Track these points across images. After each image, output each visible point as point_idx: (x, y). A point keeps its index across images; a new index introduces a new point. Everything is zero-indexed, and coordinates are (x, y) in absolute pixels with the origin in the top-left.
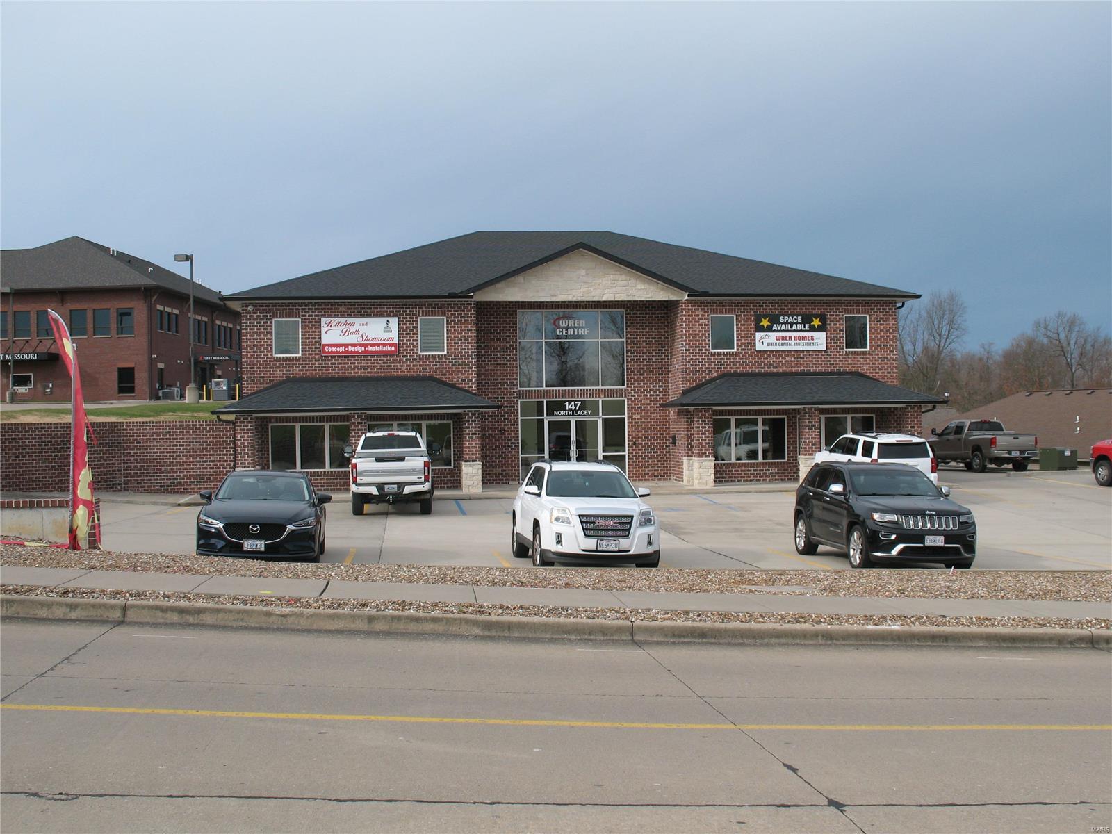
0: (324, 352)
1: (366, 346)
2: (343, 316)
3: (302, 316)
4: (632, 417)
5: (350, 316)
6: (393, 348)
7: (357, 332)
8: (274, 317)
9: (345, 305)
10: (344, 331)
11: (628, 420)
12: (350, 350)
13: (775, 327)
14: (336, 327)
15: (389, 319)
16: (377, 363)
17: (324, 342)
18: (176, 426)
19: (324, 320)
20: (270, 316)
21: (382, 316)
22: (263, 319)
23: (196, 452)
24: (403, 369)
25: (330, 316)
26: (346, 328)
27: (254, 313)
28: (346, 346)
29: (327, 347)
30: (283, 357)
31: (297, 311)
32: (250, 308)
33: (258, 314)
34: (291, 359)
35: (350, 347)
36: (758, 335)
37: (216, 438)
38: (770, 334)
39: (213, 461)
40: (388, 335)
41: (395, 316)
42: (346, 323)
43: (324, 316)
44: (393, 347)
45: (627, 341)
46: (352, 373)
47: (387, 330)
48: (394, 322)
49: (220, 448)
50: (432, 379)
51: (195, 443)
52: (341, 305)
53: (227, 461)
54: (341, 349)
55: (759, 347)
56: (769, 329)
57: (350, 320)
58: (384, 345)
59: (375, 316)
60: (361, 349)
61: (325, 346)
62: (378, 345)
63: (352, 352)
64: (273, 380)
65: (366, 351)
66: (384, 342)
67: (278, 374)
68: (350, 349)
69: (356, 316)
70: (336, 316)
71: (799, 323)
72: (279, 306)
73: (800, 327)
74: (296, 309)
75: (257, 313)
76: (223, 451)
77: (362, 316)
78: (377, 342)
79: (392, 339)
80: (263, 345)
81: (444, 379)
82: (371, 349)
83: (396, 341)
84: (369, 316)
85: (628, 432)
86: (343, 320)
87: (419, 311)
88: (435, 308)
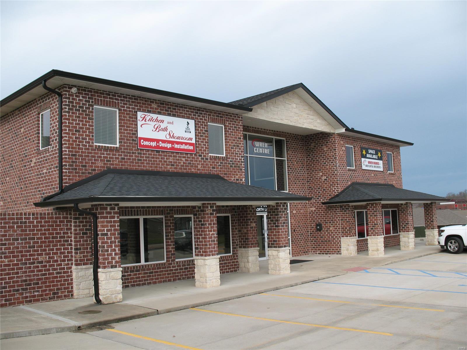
0: (141, 146)
1: (172, 143)
2: (154, 113)
3: (121, 106)
4: (292, 212)
5: (159, 113)
6: (191, 148)
7: (165, 129)
8: (95, 104)
9: (156, 103)
10: (156, 127)
11: (290, 214)
12: (160, 146)
14: (149, 122)
15: (189, 121)
16: (181, 160)
17: (140, 135)
18: (14, 219)
19: (140, 114)
20: (92, 102)
21: (183, 117)
22: (86, 105)
23: (21, 252)
24: (199, 167)
25: (144, 111)
26: (158, 124)
27: (76, 96)
28: (158, 141)
29: (142, 140)
30: (111, 147)
31: (117, 101)
32: (74, 90)
33: (81, 98)
34: (111, 149)
35: (160, 142)
37: (45, 234)
39: (42, 262)
40: (188, 135)
41: (192, 119)
42: (157, 120)
43: (139, 110)
44: (192, 147)
45: (288, 160)
46: (161, 168)
47: (187, 131)
48: (192, 122)
49: (49, 246)
50: (217, 177)
51: (20, 241)
52: (153, 102)
53: (57, 261)
54: (154, 144)
56: (365, 157)
57: (161, 117)
58: (186, 144)
59: (179, 116)
60: (169, 146)
61: (141, 138)
62: (182, 143)
63: (162, 148)
64: (94, 170)
65: (173, 148)
66: (185, 141)
67: (100, 164)
68: (161, 144)
69: (164, 114)
70: (149, 112)
71: (375, 154)
72: (101, 93)
73: (374, 157)
74: (116, 99)
75: (79, 97)
76: (53, 250)
77: (169, 115)
78: (180, 141)
79: (191, 139)
80: (85, 132)
81: (226, 178)
82: (176, 146)
83: (193, 141)
84: (174, 116)
85: (291, 223)
86: (155, 116)
87: (209, 117)
88: (218, 116)
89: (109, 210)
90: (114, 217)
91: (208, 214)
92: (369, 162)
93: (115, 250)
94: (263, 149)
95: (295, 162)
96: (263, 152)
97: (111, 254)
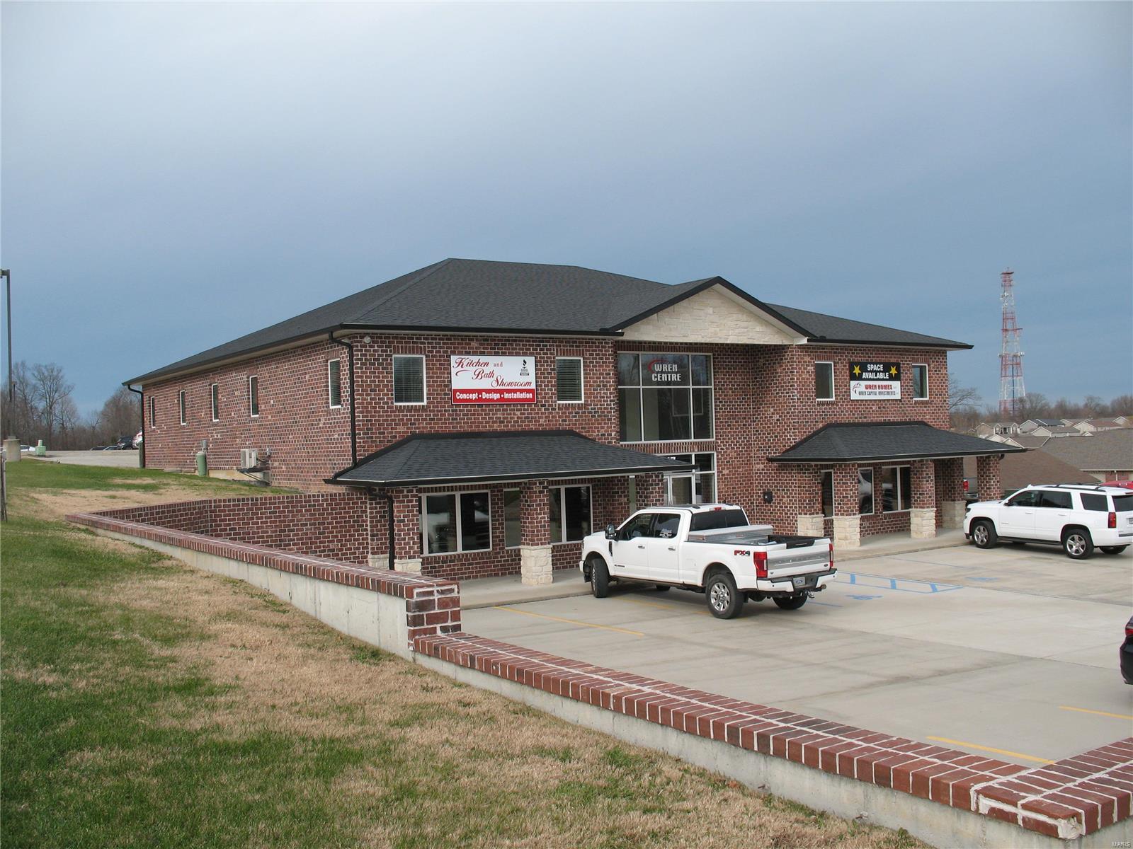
0: (456, 400)
1: (501, 392)
2: (475, 353)
3: (429, 352)
4: (722, 472)
5: (482, 353)
6: (530, 396)
7: (491, 374)
8: (394, 353)
9: (477, 340)
10: (477, 373)
11: (718, 476)
12: (484, 398)
13: (865, 375)
14: (468, 368)
15: (526, 358)
16: (514, 414)
17: (456, 385)
18: (301, 502)
19: (454, 359)
20: (391, 351)
21: (518, 354)
22: (382, 355)
23: (311, 538)
24: (542, 421)
25: (460, 353)
26: (479, 369)
27: (370, 346)
28: (480, 392)
29: (458, 393)
30: (416, 406)
31: (422, 346)
32: (367, 340)
33: (376, 348)
34: (416, 409)
35: (483, 393)
36: (853, 383)
37: (336, 518)
38: (861, 382)
39: (333, 550)
40: (524, 379)
41: (531, 354)
42: (478, 363)
43: (453, 353)
44: (531, 394)
45: (715, 389)
46: (485, 427)
47: (524, 373)
48: (531, 361)
49: (341, 532)
50: (571, 433)
51: (309, 527)
52: (472, 340)
53: (350, 549)
54: (474, 396)
55: (854, 396)
56: (860, 378)
57: (483, 359)
58: (521, 391)
59: (511, 354)
60: (496, 396)
61: (455, 391)
62: (515, 391)
63: (486, 400)
64: (395, 437)
65: (502, 399)
66: (520, 388)
67: (401, 429)
68: (485, 396)
69: (489, 354)
70: (468, 353)
71: (882, 372)
72: (401, 338)
73: (881, 376)
74: (422, 343)
75: (374, 347)
76: (345, 536)
77: (496, 354)
78: (513, 387)
79: (529, 384)
80: (383, 390)
81: (584, 434)
82: (507, 396)
83: (533, 386)
84: (504, 354)
85: (719, 489)
86: (475, 359)
87: (557, 350)
88: (573, 346)
89: (405, 493)
90: (412, 501)
91: (536, 492)
92: (867, 387)
93: (413, 539)
94: (669, 375)
95: (730, 391)
96: (669, 380)
97: (409, 543)
